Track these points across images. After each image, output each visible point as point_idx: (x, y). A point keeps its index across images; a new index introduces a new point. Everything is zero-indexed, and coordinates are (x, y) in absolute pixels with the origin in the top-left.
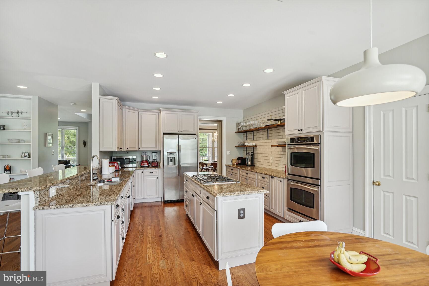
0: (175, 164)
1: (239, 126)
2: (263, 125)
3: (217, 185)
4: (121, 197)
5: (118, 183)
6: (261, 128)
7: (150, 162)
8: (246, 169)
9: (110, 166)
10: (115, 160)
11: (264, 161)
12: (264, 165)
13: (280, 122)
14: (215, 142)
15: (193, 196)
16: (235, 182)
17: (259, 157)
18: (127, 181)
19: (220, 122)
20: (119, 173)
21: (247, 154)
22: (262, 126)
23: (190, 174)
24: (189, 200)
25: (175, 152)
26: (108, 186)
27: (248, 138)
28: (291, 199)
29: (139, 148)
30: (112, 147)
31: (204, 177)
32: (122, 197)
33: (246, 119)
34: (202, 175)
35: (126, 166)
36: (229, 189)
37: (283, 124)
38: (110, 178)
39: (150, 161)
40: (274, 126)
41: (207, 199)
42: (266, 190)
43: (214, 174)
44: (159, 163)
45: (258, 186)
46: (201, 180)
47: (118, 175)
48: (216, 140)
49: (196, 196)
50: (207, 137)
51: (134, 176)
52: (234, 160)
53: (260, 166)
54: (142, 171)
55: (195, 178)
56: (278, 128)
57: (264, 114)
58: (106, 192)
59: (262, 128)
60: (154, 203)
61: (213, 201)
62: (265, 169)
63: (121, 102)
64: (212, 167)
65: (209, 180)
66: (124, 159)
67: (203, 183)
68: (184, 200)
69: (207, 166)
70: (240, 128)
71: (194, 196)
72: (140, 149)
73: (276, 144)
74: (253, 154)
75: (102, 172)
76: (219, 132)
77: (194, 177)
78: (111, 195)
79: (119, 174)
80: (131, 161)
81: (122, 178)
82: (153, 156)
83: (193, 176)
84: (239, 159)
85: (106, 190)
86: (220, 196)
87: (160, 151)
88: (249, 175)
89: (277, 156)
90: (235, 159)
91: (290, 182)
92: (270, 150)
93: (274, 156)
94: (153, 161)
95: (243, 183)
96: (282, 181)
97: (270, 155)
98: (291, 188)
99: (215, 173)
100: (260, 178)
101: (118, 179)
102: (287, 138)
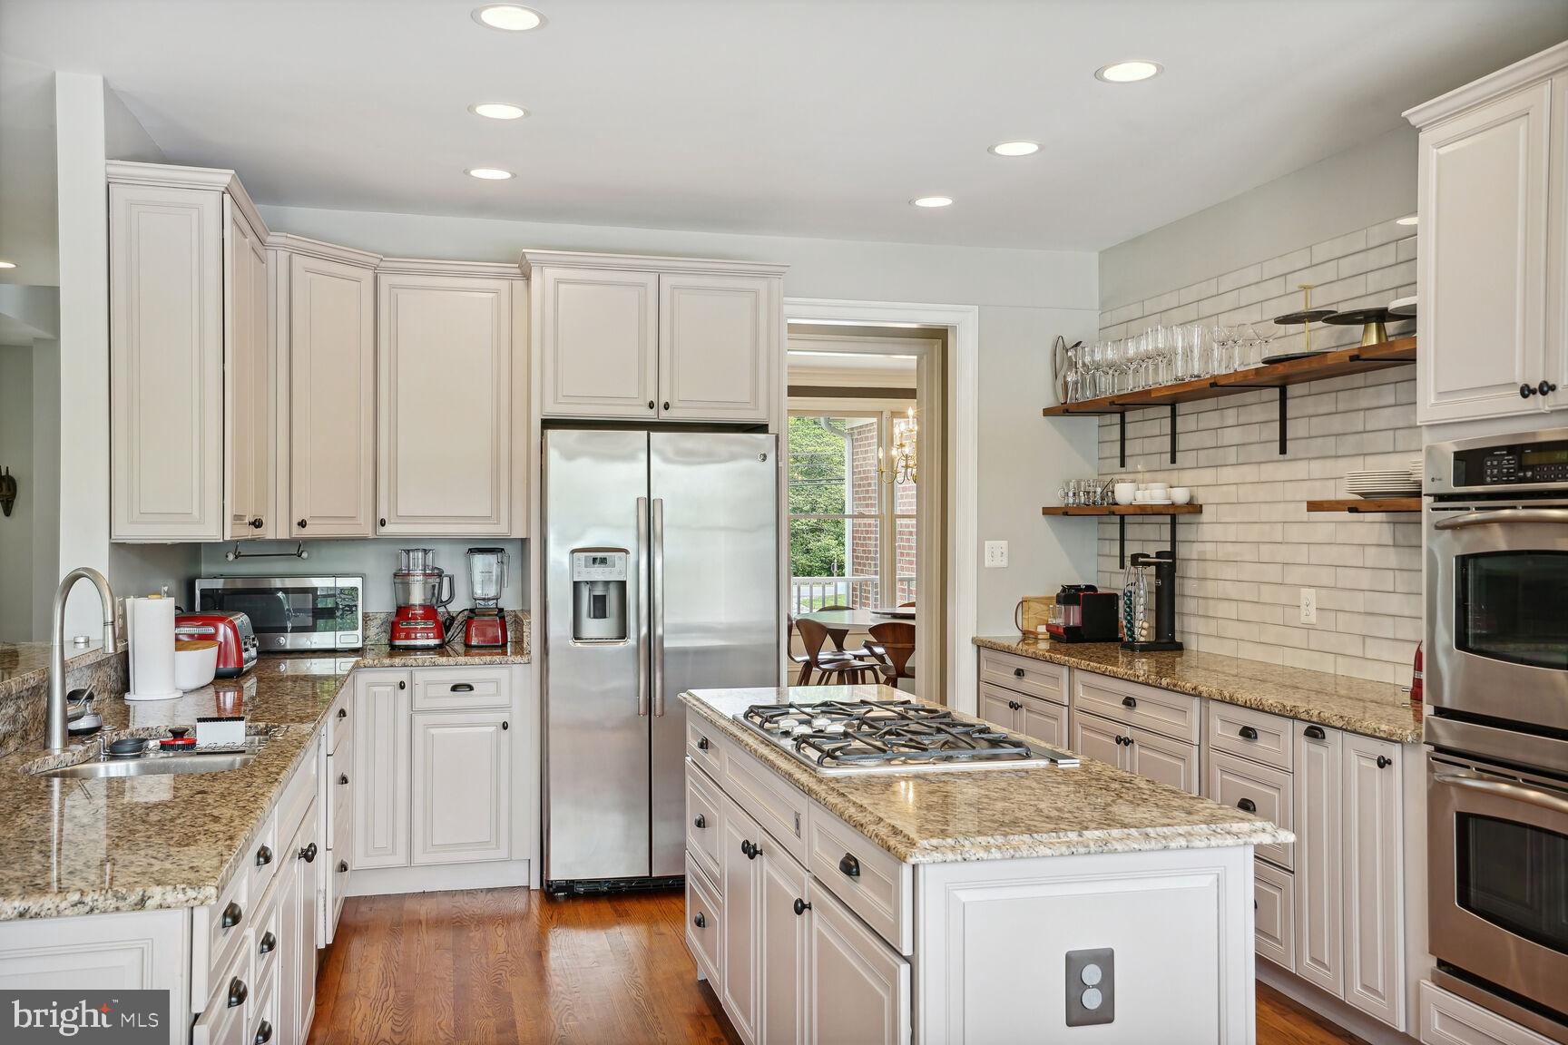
0: (623, 635)
1: (1073, 365)
2: (1252, 359)
3: (917, 777)
4: (259, 855)
5: (238, 758)
6: (1232, 380)
7: (452, 619)
8: (1121, 670)
9: (180, 645)
10: (219, 604)
11: (1248, 612)
12: (1250, 645)
13: (1380, 330)
14: (900, 478)
15: (750, 851)
16: (1043, 763)
17: (1211, 588)
18: (300, 744)
19: (939, 335)
20: (240, 690)
21: (1128, 562)
22: (1237, 365)
23: (728, 702)
24: (717, 882)
25: (626, 551)
26: (167, 779)
27: (1138, 451)
28: (1464, 901)
29: (383, 523)
30: (196, 513)
31: (820, 722)
32: (264, 856)
33: (1124, 314)
34: (808, 710)
35: (288, 641)
36: (999, 805)
37: (1402, 346)
38: (181, 723)
39: (454, 608)
40: (1330, 361)
41: (842, 877)
42: (1269, 826)
43: (891, 703)
44: (518, 623)
45: (1205, 792)
46: (801, 740)
47: (239, 703)
48: (907, 467)
49: (771, 853)
50: (846, 444)
51: (342, 713)
52: (1033, 605)
53: (1225, 649)
54: (403, 675)
55: (761, 726)
56: (1358, 379)
57: (1252, 275)
58: (154, 817)
59: (1239, 379)
60: (481, 896)
61: (890, 891)
62: (1263, 675)
63: (255, 206)
64: (879, 650)
65: (857, 744)
66: (280, 594)
67: (820, 762)
68: (683, 878)
69: (840, 647)
70: (1076, 383)
71: (756, 852)
72: (389, 529)
73: (1344, 495)
74: (1173, 567)
75: (125, 686)
76: (931, 410)
77: (758, 720)
78: (188, 840)
79: (245, 698)
80: (326, 613)
81: (262, 725)
82: (477, 577)
83: (746, 716)
84: (1069, 596)
85: (156, 805)
86: (937, 856)
87: (524, 542)
88: (1142, 714)
89: (1346, 578)
90: (1038, 600)
91: (1456, 770)
92: (1295, 533)
93: (1325, 577)
94: (472, 611)
95: (1097, 767)
96: (1389, 762)
97: (1295, 575)
98: (1463, 818)
99: (900, 695)
100: (1224, 732)
101: (235, 733)
102: (1430, 451)
